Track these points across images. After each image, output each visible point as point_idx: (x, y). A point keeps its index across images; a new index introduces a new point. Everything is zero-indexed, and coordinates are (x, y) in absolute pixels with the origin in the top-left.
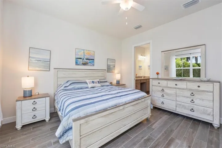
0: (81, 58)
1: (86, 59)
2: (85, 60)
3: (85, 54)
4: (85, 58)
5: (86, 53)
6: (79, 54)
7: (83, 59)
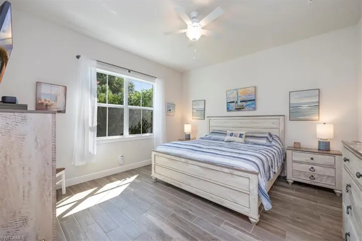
0: (233, 102)
1: (241, 102)
2: (239, 103)
3: (239, 95)
4: (239, 101)
5: (241, 93)
6: (231, 96)
7: (237, 102)
